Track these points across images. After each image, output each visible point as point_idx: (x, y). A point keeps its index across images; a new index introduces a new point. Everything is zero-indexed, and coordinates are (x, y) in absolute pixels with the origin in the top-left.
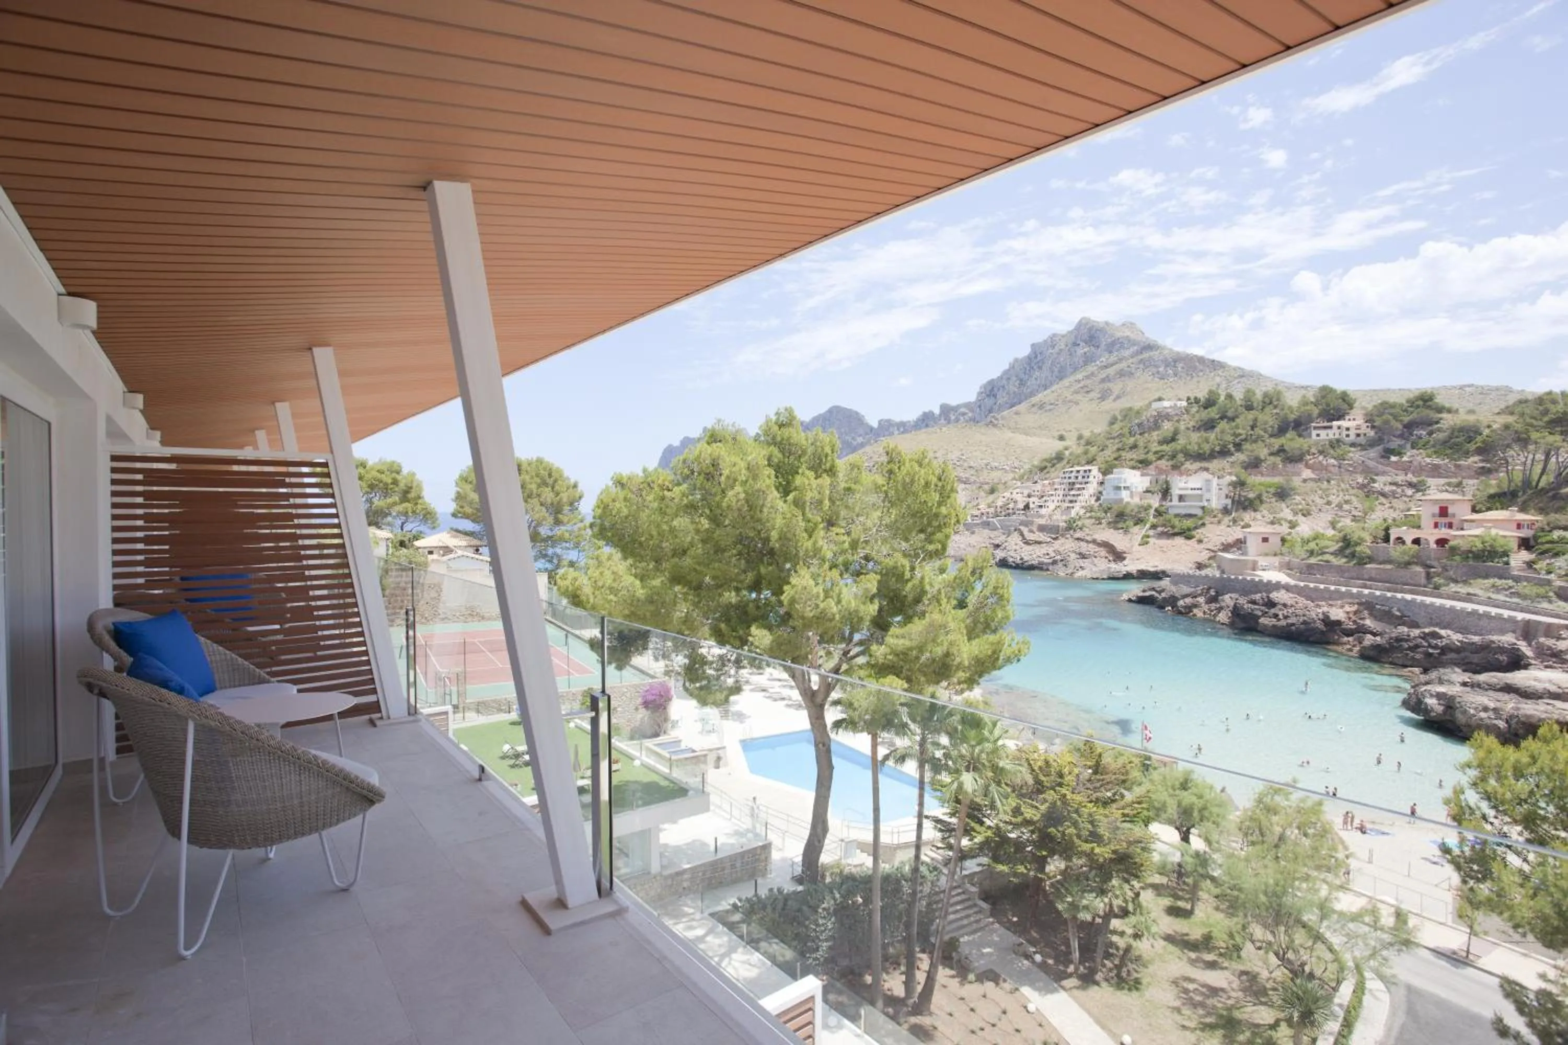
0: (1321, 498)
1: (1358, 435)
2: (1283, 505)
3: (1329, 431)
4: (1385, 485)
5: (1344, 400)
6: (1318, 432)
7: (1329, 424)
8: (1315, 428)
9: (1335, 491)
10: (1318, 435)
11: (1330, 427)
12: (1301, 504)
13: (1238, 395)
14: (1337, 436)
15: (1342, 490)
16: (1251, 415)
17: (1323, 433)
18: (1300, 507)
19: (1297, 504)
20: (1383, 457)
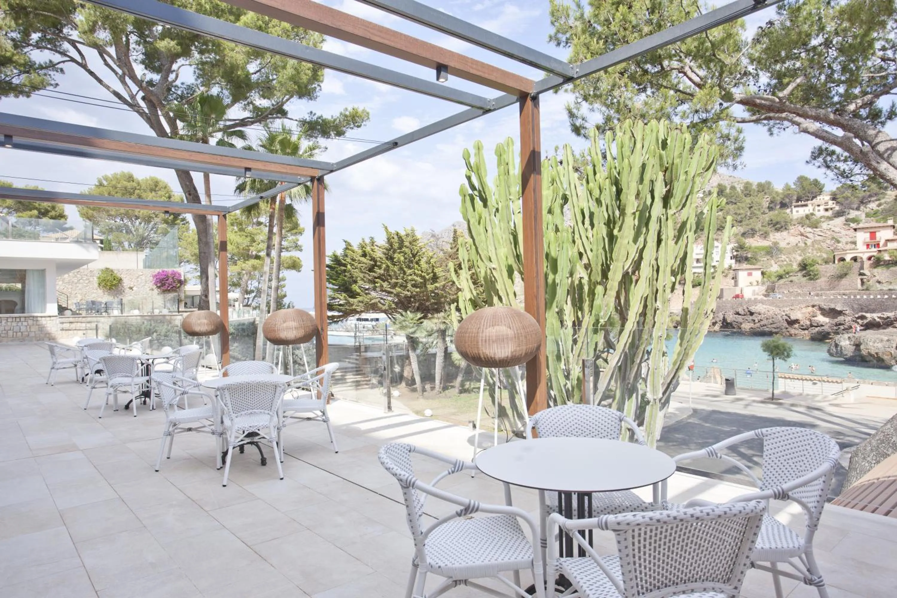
0: (801, 255)
1: (827, 210)
2: (773, 262)
3: (804, 208)
4: (847, 243)
5: (816, 185)
6: (797, 209)
7: (806, 203)
8: (795, 207)
9: (810, 251)
10: (797, 212)
11: (806, 205)
12: (785, 261)
13: (739, 188)
14: (811, 211)
15: (816, 249)
16: (748, 200)
17: (801, 210)
18: (785, 263)
19: (782, 261)
20: (845, 224)
